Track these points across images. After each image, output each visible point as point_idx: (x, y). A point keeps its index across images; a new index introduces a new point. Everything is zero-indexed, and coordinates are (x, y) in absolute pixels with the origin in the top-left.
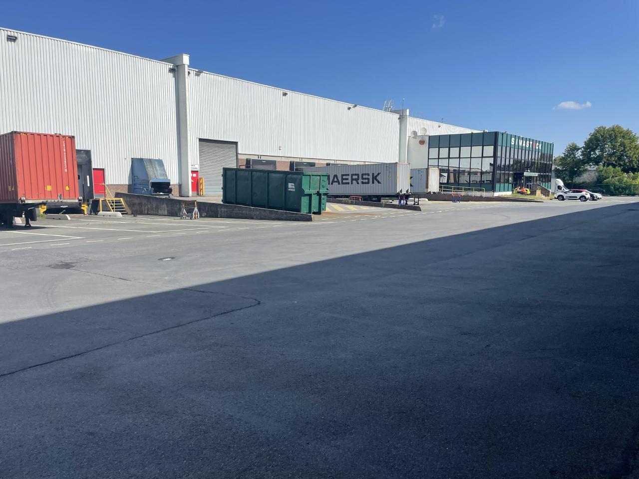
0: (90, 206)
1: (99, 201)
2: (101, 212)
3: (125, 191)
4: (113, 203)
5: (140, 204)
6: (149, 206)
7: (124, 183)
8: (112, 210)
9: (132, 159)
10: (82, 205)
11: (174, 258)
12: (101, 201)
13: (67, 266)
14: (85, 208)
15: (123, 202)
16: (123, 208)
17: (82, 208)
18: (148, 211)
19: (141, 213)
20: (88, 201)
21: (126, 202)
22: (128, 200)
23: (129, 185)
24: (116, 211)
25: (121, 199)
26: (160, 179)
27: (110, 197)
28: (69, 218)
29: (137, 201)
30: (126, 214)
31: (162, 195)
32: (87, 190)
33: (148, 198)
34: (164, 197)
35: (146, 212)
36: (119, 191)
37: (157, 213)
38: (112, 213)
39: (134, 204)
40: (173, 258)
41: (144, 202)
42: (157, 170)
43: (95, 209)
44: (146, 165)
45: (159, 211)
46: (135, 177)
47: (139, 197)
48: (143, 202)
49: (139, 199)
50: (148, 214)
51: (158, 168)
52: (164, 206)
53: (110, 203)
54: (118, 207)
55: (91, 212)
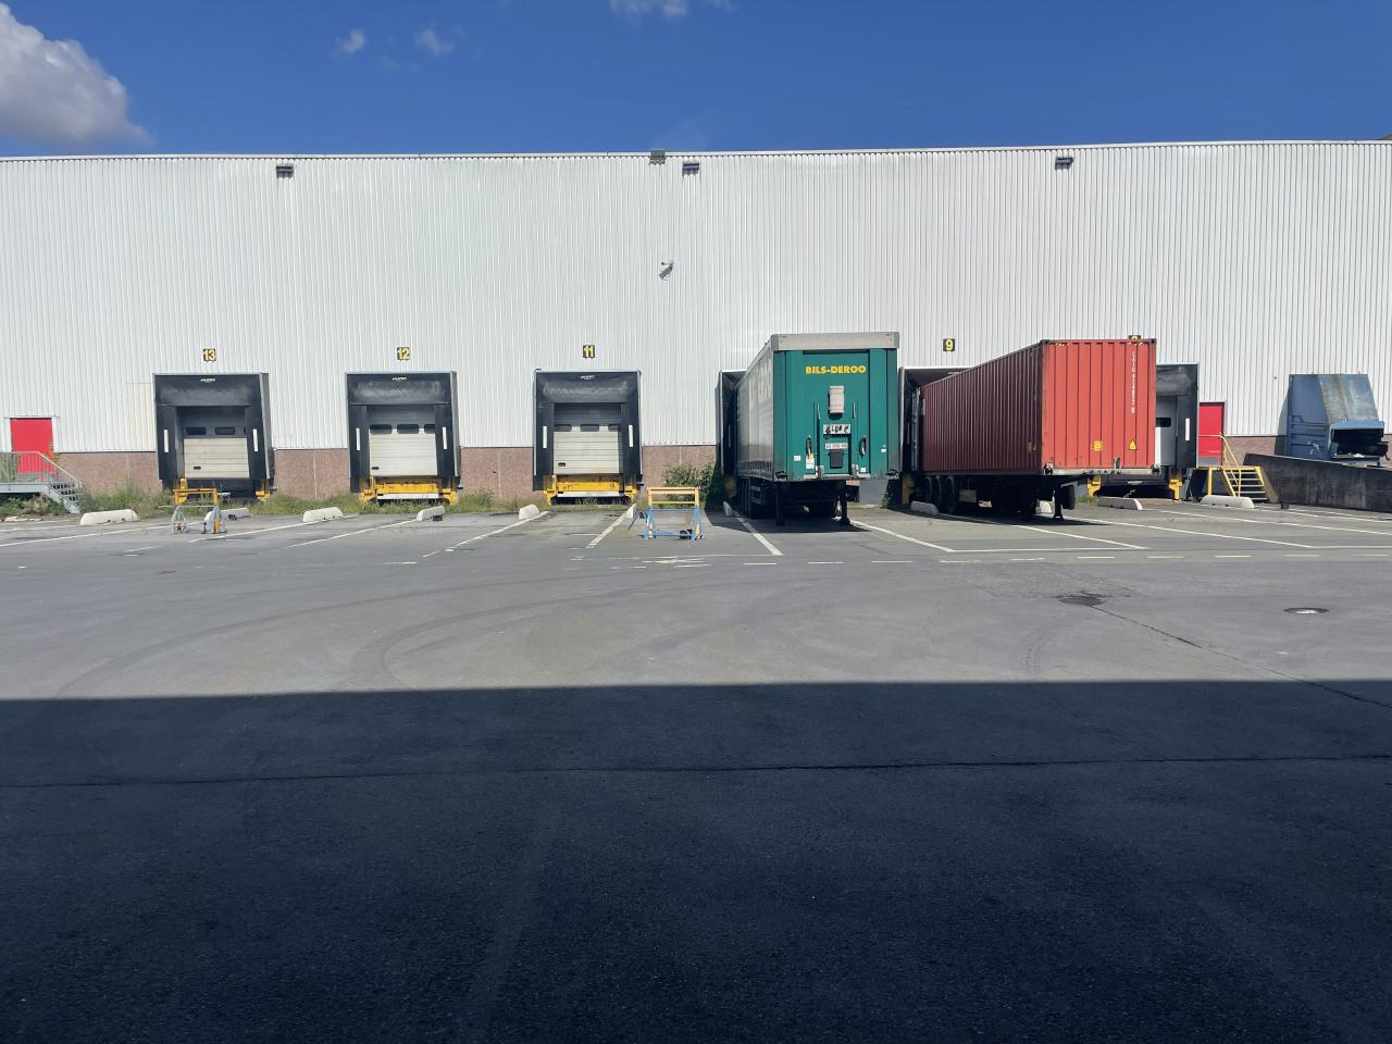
0: (1188, 481)
1: (1206, 472)
2: (1209, 496)
3: (1269, 451)
4: (1237, 476)
5: (1301, 481)
6: (1322, 486)
7: (1268, 433)
8: (1234, 493)
9: (1292, 376)
10: (1172, 481)
11: (1325, 610)
12: (1210, 473)
13: (1090, 600)
14: (1176, 486)
15: (1260, 475)
16: (1259, 489)
17: (1171, 487)
18: (1318, 497)
19: (1301, 501)
20: (1184, 472)
21: (1268, 474)
22: (1273, 470)
23: (1279, 438)
24: (1242, 495)
25: (1258, 469)
26: (1357, 420)
27: (1233, 464)
28: (1140, 507)
29: (1293, 474)
30: (1265, 501)
31: (1360, 461)
32: (1183, 449)
33: (1321, 467)
34: (1365, 465)
35: (1313, 499)
36: (1254, 451)
37: (1339, 502)
38: (1234, 498)
39: (1285, 481)
40: (1321, 610)
41: (1311, 475)
42: (1350, 401)
43: (1197, 489)
44: (1323, 388)
45: (1347, 498)
46: (1296, 419)
47: (1299, 463)
48: (1309, 477)
49: (1298, 469)
50: (1317, 504)
51: (1354, 395)
52: (1361, 486)
53: (1230, 476)
54: (1249, 487)
55: (1188, 495)
